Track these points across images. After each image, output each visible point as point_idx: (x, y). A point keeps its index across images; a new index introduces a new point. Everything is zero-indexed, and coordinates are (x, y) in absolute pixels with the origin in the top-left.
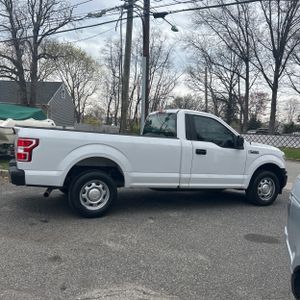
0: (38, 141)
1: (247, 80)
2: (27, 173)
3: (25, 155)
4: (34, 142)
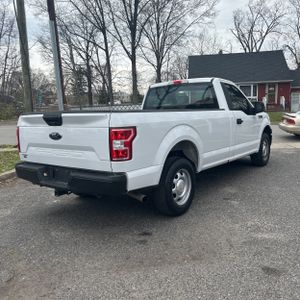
0: (134, 128)
1: (106, 51)
2: (130, 175)
3: (126, 151)
4: (132, 130)
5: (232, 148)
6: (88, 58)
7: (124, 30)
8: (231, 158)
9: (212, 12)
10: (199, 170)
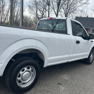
5: (71, 55)
6: (43, 14)
7: (56, 6)
8: (70, 61)
9: (87, 3)
10: (45, 66)
